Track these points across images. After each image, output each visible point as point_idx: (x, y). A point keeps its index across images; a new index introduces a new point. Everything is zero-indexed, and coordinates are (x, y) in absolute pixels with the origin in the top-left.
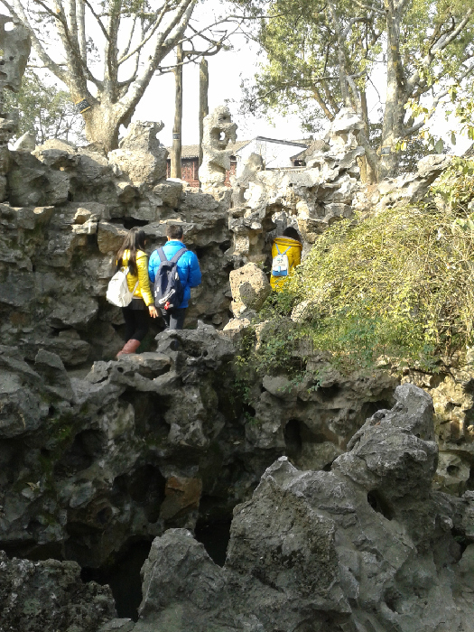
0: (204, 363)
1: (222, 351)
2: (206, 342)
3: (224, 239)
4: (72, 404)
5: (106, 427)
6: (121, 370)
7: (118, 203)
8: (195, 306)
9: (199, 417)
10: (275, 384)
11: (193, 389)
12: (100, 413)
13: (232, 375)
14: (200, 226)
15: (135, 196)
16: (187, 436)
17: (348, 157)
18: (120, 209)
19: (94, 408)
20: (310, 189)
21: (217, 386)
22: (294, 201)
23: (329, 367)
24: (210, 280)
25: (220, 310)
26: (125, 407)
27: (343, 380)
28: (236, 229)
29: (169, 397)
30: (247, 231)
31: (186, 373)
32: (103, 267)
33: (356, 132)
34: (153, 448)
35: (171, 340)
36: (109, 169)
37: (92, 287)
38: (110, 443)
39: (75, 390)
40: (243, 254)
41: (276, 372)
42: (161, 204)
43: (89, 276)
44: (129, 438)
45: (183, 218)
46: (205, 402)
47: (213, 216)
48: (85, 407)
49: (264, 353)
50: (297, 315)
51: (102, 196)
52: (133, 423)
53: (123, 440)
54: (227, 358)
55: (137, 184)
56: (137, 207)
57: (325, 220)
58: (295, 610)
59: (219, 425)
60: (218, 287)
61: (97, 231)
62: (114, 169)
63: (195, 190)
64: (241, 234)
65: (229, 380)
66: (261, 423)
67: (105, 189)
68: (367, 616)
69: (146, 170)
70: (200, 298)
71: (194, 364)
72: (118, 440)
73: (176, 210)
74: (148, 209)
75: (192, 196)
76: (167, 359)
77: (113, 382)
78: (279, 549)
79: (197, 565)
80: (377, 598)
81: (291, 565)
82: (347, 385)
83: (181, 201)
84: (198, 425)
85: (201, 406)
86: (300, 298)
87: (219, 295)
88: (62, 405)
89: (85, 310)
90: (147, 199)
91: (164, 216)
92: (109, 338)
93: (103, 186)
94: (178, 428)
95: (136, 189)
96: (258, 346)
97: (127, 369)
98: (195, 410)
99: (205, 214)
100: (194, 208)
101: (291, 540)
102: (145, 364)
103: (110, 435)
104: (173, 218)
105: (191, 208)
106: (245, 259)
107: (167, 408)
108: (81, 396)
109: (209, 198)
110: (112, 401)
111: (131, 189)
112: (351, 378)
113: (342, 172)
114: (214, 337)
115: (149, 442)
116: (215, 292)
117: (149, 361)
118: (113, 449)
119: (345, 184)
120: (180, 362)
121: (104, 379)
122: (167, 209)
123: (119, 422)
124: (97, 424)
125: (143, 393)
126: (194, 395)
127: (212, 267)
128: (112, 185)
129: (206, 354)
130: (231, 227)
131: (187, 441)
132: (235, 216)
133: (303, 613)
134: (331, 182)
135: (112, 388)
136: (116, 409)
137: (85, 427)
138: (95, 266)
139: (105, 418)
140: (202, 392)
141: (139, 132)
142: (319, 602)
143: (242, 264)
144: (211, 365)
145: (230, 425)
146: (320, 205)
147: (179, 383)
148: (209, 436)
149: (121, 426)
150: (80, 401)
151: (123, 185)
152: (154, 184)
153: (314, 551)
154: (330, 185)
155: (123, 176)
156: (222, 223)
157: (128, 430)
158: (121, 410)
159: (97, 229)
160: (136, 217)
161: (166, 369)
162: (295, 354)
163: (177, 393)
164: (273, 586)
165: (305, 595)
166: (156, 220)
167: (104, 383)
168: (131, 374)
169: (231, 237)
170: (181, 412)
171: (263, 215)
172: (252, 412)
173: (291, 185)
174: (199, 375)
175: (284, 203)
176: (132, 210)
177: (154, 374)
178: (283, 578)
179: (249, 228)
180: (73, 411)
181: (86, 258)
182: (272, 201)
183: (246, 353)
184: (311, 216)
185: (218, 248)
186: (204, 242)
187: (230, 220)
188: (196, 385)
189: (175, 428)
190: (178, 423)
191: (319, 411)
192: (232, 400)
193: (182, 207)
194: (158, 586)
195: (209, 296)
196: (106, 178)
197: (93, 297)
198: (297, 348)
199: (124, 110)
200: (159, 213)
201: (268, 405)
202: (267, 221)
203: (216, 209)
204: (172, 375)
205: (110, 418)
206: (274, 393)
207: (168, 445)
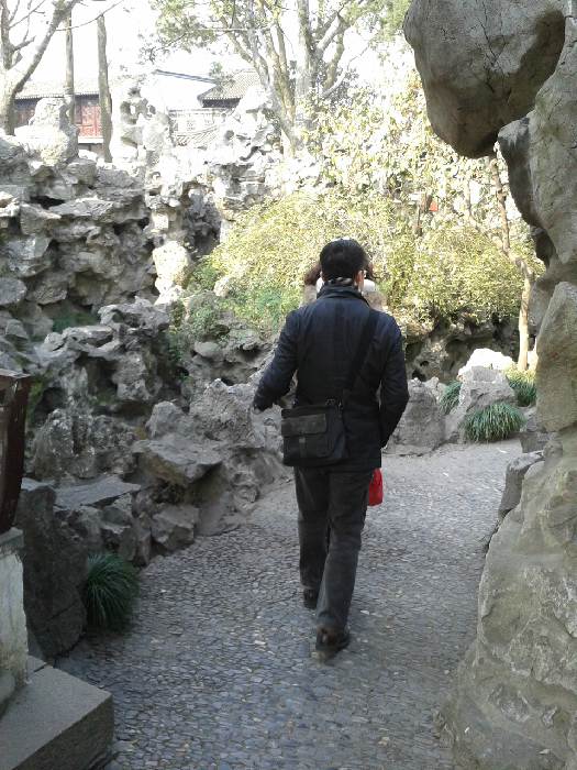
0: (144, 332)
1: (159, 321)
2: (144, 314)
3: (142, 216)
4: (39, 367)
5: (66, 386)
6: (75, 339)
7: (31, 182)
8: (117, 284)
9: (143, 377)
10: (204, 348)
11: (136, 353)
12: (61, 374)
13: (166, 342)
14: (118, 205)
15: (49, 176)
16: (134, 392)
17: (259, 136)
18: (35, 189)
19: (56, 370)
20: (224, 167)
21: (155, 351)
22: (210, 179)
23: (250, 333)
24: (129, 257)
25: (143, 287)
26: (80, 370)
27: (263, 343)
28: (154, 207)
29: (115, 362)
30: (165, 208)
31: (128, 341)
32: (26, 248)
33: (265, 111)
34: (103, 404)
35: (113, 314)
36: (20, 149)
37: (17, 269)
38: (70, 398)
39: (39, 355)
40: (163, 231)
41: (205, 338)
42: (76, 182)
43: (13, 258)
44: (84, 396)
45: (99, 195)
46: (147, 365)
47: (128, 193)
48: (49, 369)
49: (194, 322)
50: (220, 289)
51: (15, 177)
52: (86, 383)
53: (79, 397)
54: (164, 327)
55: (51, 163)
56: (51, 186)
57: (240, 198)
58: (230, 449)
59: (158, 386)
60: (139, 264)
61: (19, 214)
62: (26, 149)
63: (109, 166)
64: (160, 211)
65: (164, 347)
66: (194, 381)
67: (18, 169)
68: (270, 456)
69: (59, 148)
70: (122, 275)
71: (135, 334)
72: (76, 397)
73: (91, 188)
74: (63, 188)
75: (106, 173)
76: (109, 330)
77: (69, 349)
78: (219, 421)
79: (178, 416)
80: (276, 447)
81: (226, 427)
82: (266, 347)
83: (96, 178)
84: (142, 383)
85: (144, 368)
86: (222, 274)
87: (141, 272)
88: (32, 367)
89: (14, 290)
90: (61, 178)
91: (79, 195)
92: (36, 317)
93: (16, 166)
94: (125, 386)
95: (49, 169)
96: (187, 317)
97: (80, 338)
98: (138, 371)
99: (121, 192)
100: (109, 185)
101: (225, 415)
102: (90, 335)
103: (70, 392)
104: (89, 196)
105: (107, 185)
106: (165, 236)
107: (114, 371)
108: (45, 360)
109: (123, 175)
110: (70, 364)
111: (45, 169)
112: (268, 341)
113: (255, 149)
114: (150, 310)
115: (100, 399)
116: (136, 270)
117: (94, 332)
118: (73, 403)
119: (258, 162)
120: (122, 333)
121: (60, 347)
122: (83, 187)
123: (77, 382)
124: (59, 383)
125: (92, 358)
126: (137, 359)
127: (130, 244)
128: (25, 166)
129: (144, 324)
130: (148, 205)
131: (134, 396)
132: (152, 193)
133: (235, 451)
134: (244, 159)
135: (70, 353)
136: (73, 371)
137: (51, 385)
138: (19, 247)
139: (65, 379)
140: (144, 355)
141: (49, 111)
142: (243, 444)
143: (162, 242)
144: (150, 334)
145: (167, 386)
146: (236, 181)
147: (123, 349)
148: (152, 392)
149: (77, 385)
150: (45, 364)
151: (36, 165)
152: (67, 162)
153: (238, 420)
154: (244, 163)
155: (35, 155)
156: (138, 200)
157: (83, 390)
158: (77, 372)
159: (19, 213)
160: (51, 195)
161: (109, 339)
162: (220, 322)
163: (122, 358)
164: (216, 440)
165: (235, 441)
166: (73, 199)
167: (61, 350)
168: (84, 342)
169: (149, 214)
170: (127, 374)
171: (180, 192)
172: (187, 373)
173: (206, 163)
174: (140, 342)
175: (200, 181)
176: (47, 188)
177: (99, 344)
178: (222, 435)
179: (167, 205)
180: (42, 372)
181: (9, 239)
182: (189, 179)
183: (177, 323)
184: (228, 194)
185: (135, 225)
186: (121, 219)
187: (147, 197)
188: (138, 350)
189: (122, 388)
190: (125, 382)
191: (244, 370)
192: (168, 364)
193: (96, 185)
194: (160, 425)
195: (130, 273)
196: (19, 158)
197: (19, 278)
198: (222, 317)
199: (20, 78)
200: (74, 192)
201: (199, 366)
202: (184, 198)
203: (131, 186)
204: (116, 343)
205: (68, 378)
206: (204, 355)
207: (118, 401)
